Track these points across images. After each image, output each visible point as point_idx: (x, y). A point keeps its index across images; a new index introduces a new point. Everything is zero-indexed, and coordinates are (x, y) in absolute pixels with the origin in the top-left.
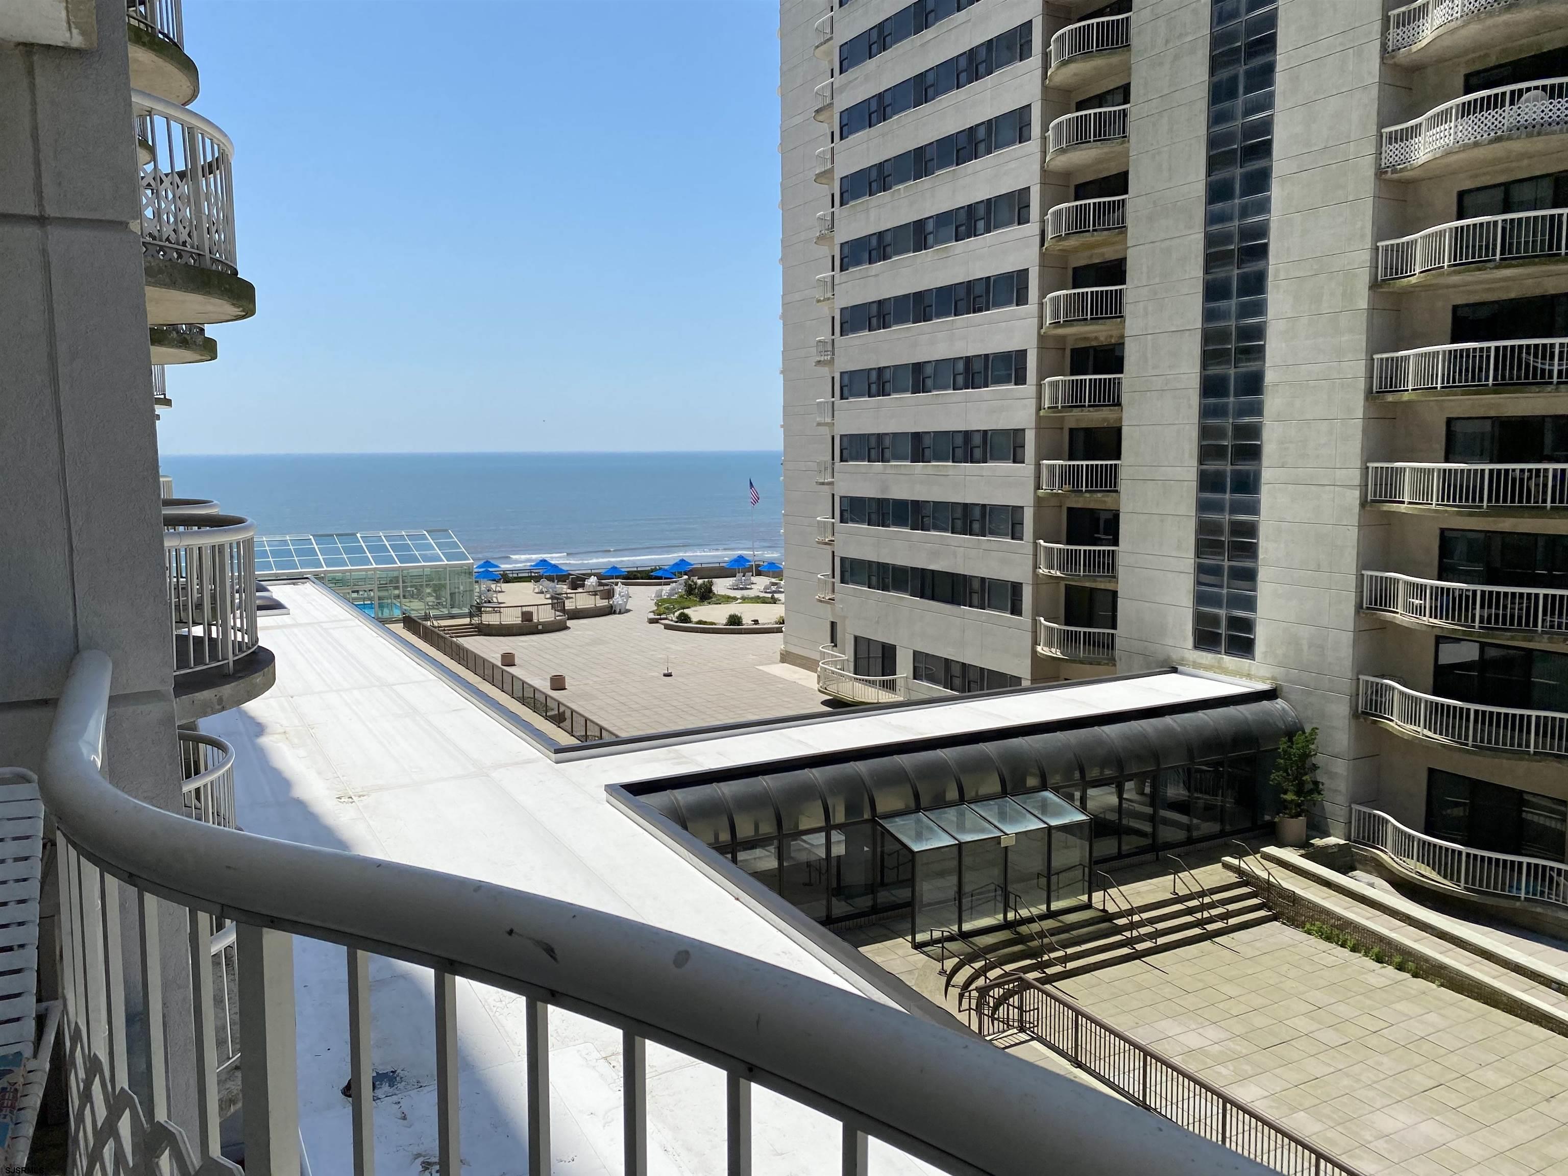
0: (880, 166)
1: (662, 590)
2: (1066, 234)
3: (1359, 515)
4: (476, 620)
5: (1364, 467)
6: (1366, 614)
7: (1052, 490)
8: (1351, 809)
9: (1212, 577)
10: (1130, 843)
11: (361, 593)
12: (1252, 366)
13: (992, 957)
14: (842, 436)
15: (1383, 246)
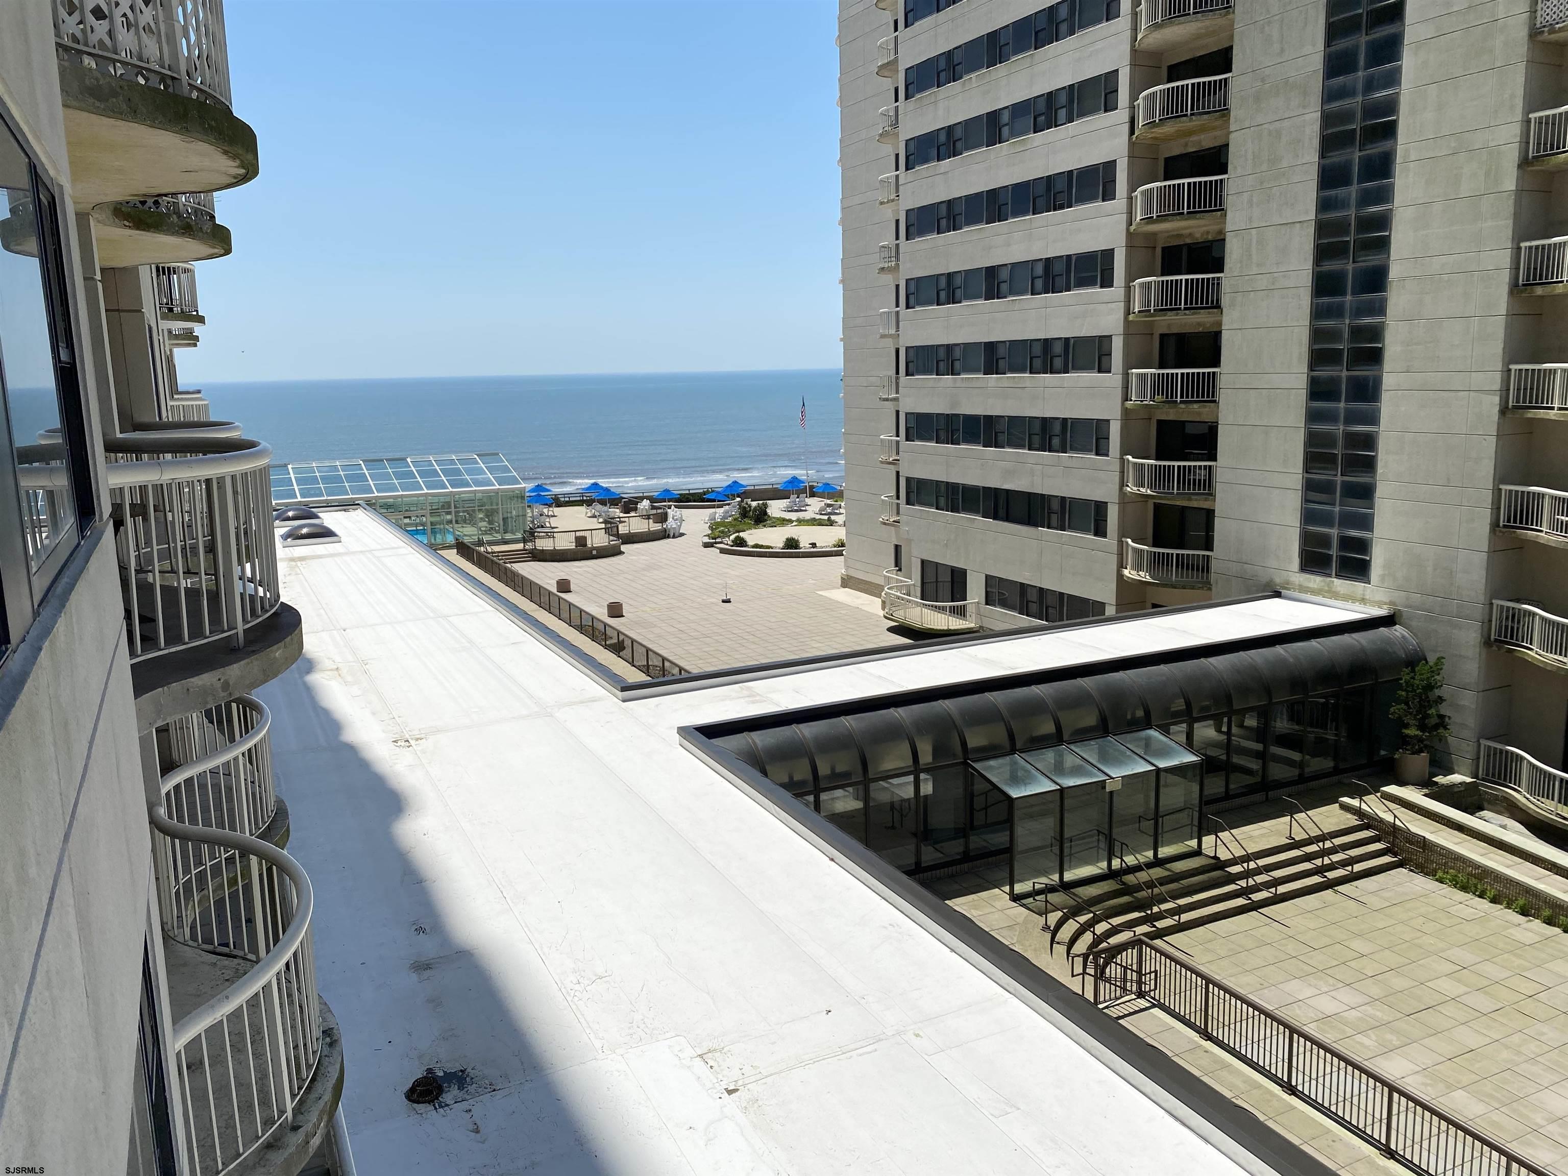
0: (949, 54)
1: (716, 513)
2: (1160, 120)
3: (1498, 424)
4: (529, 546)
5: (1505, 369)
6: (1503, 533)
7: (1142, 401)
8: (1479, 745)
9: (1324, 495)
10: (1238, 782)
11: (413, 518)
12: (1372, 260)
13: (1098, 910)
14: (907, 348)
15: (1536, 118)
